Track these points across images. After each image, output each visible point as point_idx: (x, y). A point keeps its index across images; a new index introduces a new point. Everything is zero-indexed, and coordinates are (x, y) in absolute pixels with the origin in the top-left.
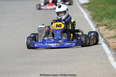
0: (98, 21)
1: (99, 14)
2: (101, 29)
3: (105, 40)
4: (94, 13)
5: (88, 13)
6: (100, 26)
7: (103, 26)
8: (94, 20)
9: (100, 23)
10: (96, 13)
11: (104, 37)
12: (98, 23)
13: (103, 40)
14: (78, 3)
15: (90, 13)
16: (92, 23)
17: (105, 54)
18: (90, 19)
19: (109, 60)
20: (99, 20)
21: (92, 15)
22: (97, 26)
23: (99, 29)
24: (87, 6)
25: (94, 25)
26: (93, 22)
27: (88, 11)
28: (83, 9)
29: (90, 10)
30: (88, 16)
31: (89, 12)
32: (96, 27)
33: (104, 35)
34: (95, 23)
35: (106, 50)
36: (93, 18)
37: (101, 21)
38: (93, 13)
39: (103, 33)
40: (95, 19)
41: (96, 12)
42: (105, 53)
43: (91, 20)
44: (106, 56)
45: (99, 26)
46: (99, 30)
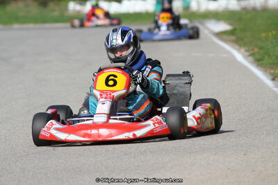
0: (273, 66)
4: (256, 50)
5: (243, 50)
8: (262, 64)
10: (261, 51)
12: (273, 71)
15: (246, 51)
21: (250, 55)
27: (240, 46)
30: (245, 57)
34: (266, 71)
36: (259, 62)
38: (253, 50)
41: (261, 48)
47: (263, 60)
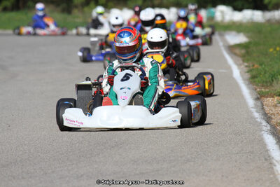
0: (265, 84)
1: (267, 69)
2: (268, 103)
3: (273, 127)
4: (256, 66)
5: (243, 66)
6: (267, 97)
7: (273, 97)
8: (254, 82)
9: (267, 90)
10: (260, 68)
11: (274, 121)
12: (263, 90)
13: (269, 127)
14: (221, 44)
15: (246, 66)
16: (249, 88)
17: (268, 159)
18: (244, 80)
19: (276, 173)
20: (266, 82)
21: (248, 72)
22: (259, 96)
23: (265, 103)
24: (243, 51)
25: (251, 94)
26: (251, 86)
27: (244, 61)
28: (232, 58)
29: (248, 61)
30: (240, 72)
31: (246, 64)
32: (258, 99)
33: (273, 117)
34: (256, 89)
35: (271, 150)
36: (253, 79)
37: (271, 85)
38: (253, 66)
39: (271, 112)
40: (256, 80)
41: (261, 65)
42: (269, 157)
43: (247, 83)
44: (271, 163)
45: (264, 96)
46: (263, 105)
47: (257, 77)
